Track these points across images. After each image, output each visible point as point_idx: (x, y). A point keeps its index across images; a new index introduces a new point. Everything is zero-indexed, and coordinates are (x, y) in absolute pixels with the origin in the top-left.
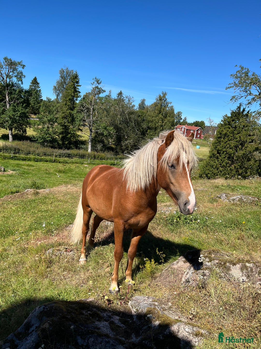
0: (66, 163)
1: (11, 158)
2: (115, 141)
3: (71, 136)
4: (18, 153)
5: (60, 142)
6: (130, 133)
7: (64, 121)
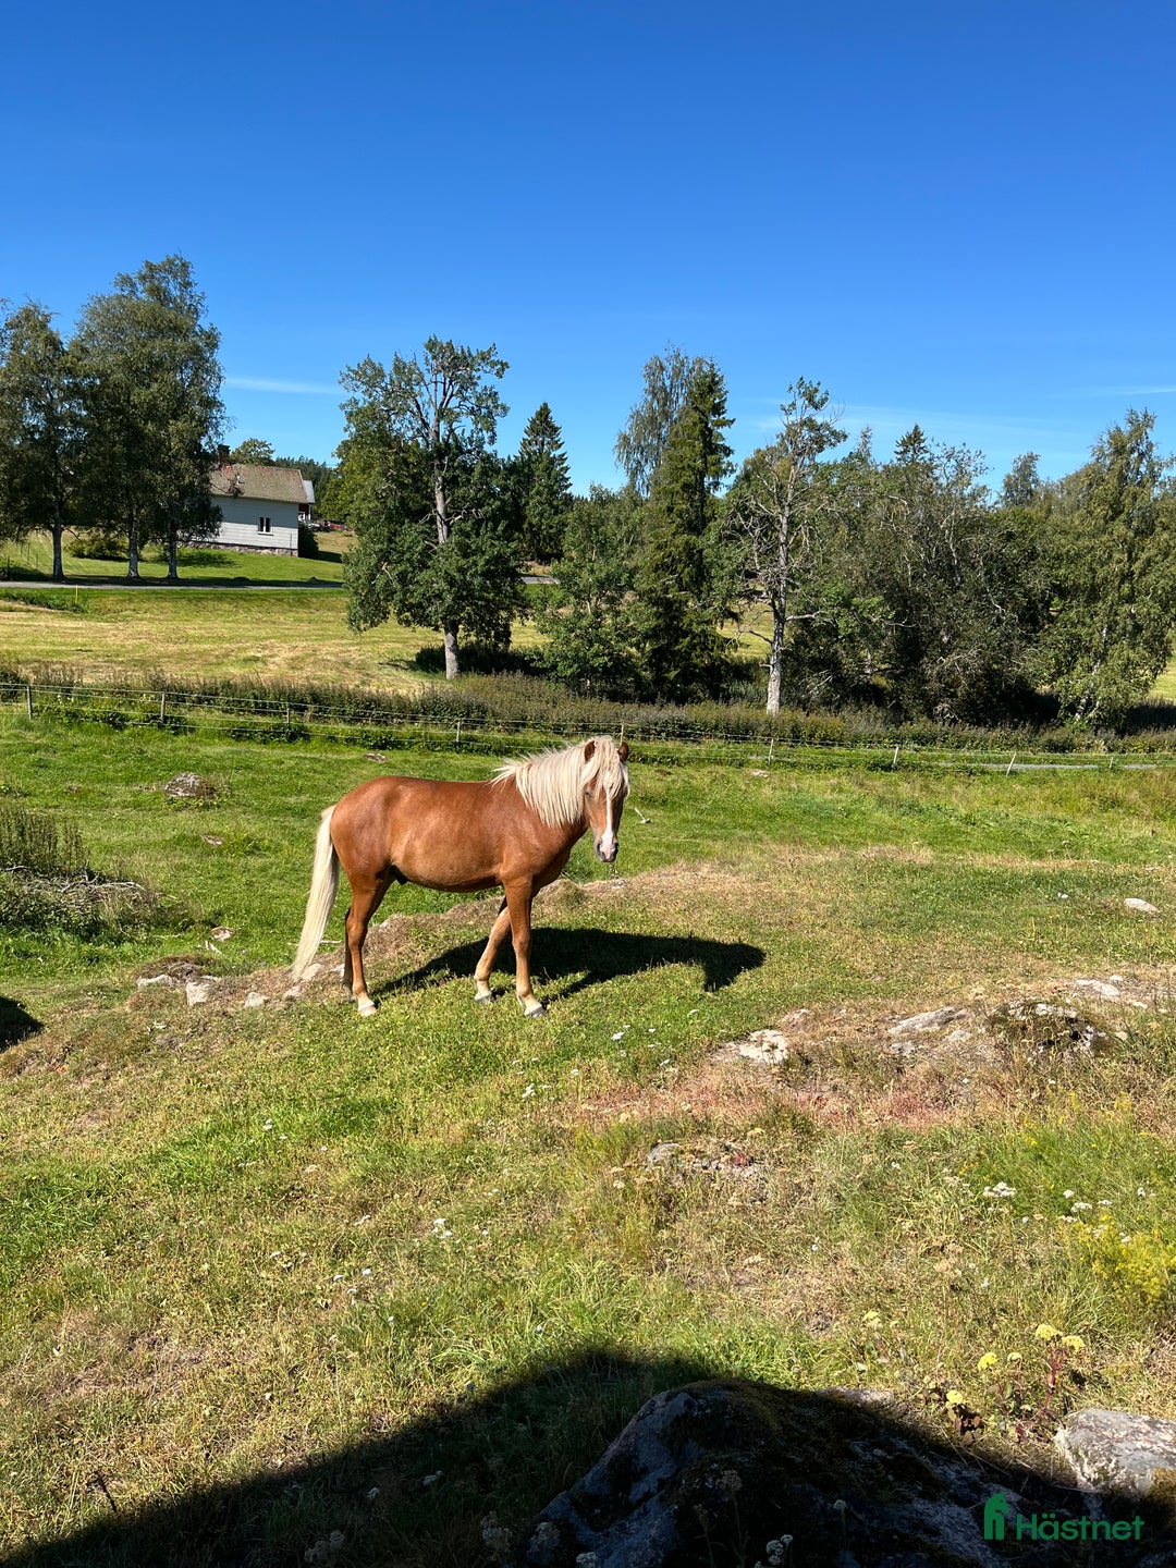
0: (673, 762)
1: (456, 744)
2: (890, 656)
3: (692, 647)
4: (482, 723)
5: (647, 675)
6: (965, 619)
7: (664, 583)
